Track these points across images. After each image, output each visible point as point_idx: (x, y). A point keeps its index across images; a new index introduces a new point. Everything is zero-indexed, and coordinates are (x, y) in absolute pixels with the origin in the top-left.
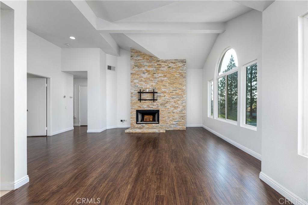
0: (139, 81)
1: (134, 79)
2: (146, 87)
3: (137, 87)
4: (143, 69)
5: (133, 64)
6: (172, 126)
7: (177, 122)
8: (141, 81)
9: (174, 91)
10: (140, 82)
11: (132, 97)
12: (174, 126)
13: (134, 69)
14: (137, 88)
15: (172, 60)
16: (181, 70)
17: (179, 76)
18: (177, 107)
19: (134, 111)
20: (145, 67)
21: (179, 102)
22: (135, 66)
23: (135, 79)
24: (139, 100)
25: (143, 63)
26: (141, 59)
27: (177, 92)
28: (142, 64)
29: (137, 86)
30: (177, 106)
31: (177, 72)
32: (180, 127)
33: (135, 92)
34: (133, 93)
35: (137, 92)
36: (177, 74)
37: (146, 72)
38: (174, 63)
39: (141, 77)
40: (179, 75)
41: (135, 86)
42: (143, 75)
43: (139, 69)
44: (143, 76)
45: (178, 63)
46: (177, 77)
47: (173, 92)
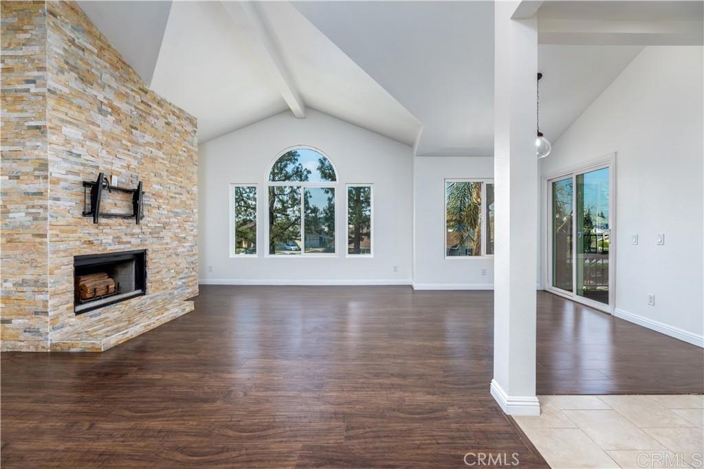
0: (85, 136)
1: (62, 121)
2: (109, 167)
3: (77, 160)
4: (100, 97)
5: (61, 52)
6: (176, 292)
7: (183, 281)
8: (94, 139)
9: (179, 194)
10: (88, 143)
11: (58, 199)
12: (179, 290)
13: (61, 77)
14: (76, 163)
15: (174, 107)
16: (189, 142)
17: (186, 158)
18: (184, 238)
19: (65, 261)
20: (107, 89)
21: (187, 225)
22: (66, 67)
23: (70, 123)
24: (84, 214)
25: (98, 70)
26: (92, 52)
27: (184, 198)
28: (93, 70)
29: (79, 156)
30: (184, 235)
31: (183, 144)
32: (190, 290)
33: (71, 177)
34: (62, 184)
35: (81, 179)
36: (182, 150)
37: (110, 110)
38: (178, 117)
39: (93, 123)
40: (186, 155)
41: (71, 153)
42: (99, 118)
43: (84, 86)
44: (99, 122)
45: (184, 122)
46: (183, 158)
47: (176, 198)
